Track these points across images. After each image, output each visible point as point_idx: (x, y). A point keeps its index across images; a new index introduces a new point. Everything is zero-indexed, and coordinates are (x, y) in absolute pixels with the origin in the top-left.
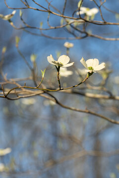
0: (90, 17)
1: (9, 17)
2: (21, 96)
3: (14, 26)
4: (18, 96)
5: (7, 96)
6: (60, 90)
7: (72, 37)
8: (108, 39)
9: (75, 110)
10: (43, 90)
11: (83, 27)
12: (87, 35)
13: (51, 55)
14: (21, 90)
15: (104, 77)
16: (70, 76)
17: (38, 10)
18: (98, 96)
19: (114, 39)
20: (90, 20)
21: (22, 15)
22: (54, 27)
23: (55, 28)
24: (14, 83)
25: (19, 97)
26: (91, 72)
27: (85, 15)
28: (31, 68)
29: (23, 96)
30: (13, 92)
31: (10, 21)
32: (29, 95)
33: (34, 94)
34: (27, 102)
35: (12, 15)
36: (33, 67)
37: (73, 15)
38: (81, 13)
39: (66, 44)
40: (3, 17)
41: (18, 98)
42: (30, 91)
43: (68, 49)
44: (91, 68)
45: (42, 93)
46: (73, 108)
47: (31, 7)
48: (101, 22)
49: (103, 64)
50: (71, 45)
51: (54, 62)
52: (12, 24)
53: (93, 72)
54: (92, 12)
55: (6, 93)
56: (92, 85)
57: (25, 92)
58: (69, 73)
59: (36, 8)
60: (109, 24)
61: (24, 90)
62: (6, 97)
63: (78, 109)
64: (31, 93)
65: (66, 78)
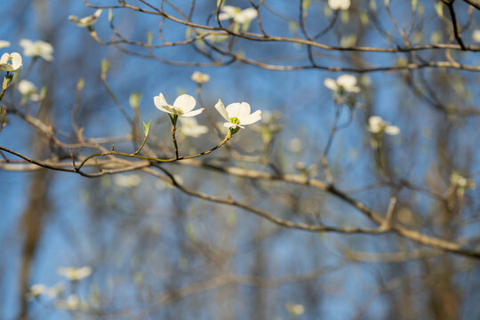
0: (241, 25)
1: (89, 21)
2: (107, 171)
3: (97, 39)
4: (101, 171)
5: (81, 170)
6: (178, 159)
7: (205, 62)
8: (271, 67)
9: (209, 199)
10: (149, 160)
11: (227, 44)
12: (234, 59)
13: (161, 94)
14: (109, 158)
15: (267, 138)
16: (203, 136)
17: (141, 10)
18: (253, 173)
19: (281, 68)
20: (240, 30)
21: (113, 18)
22: (171, 43)
23: (174, 45)
24: (97, 146)
25: (104, 171)
26: (234, 128)
27: (231, 21)
28: (129, 120)
29: (111, 171)
30: (91, 162)
31: (90, 28)
32: (122, 170)
33: (132, 168)
34: (125, 181)
35: (94, 18)
36: (133, 119)
37: (208, 21)
38: (222, 17)
39: (197, 76)
40: (78, 22)
41: (100, 173)
42: (125, 162)
43: (200, 85)
44: (236, 120)
45: (148, 166)
46: (205, 195)
47: (128, 5)
48: (260, 35)
49: (258, 112)
50: (205, 78)
51: (166, 108)
52: (94, 34)
53: (238, 128)
54: (245, 16)
55: (78, 164)
56: (243, 152)
57: (116, 162)
58: (201, 130)
59: (137, 8)
60: (273, 40)
61: (114, 159)
62: (77, 171)
63: (213, 197)
64: (127, 166)
65: (195, 139)
